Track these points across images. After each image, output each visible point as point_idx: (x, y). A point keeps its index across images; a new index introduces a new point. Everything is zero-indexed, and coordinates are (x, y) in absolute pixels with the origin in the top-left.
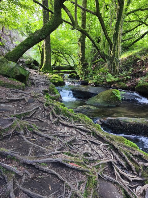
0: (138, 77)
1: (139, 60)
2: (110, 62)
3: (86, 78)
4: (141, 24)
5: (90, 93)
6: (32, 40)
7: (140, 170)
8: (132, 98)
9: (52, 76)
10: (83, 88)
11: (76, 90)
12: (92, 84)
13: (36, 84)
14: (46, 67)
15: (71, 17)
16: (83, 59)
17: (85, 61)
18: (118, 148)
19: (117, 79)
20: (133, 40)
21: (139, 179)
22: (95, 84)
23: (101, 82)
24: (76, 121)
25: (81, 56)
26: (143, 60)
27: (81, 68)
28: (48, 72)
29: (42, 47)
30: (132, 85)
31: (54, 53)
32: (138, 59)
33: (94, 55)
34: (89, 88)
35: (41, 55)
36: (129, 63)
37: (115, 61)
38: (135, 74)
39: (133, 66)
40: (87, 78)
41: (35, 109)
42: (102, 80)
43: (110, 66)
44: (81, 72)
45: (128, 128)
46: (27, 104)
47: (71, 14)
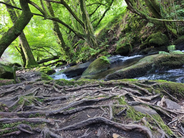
0: (114, 43)
1: (110, 31)
2: (87, 39)
3: (72, 60)
4: (99, 6)
5: (81, 68)
6: (8, 38)
7: (152, 90)
8: (117, 60)
9: (39, 69)
10: (74, 68)
11: (68, 71)
12: (79, 63)
13: (25, 79)
14: (30, 63)
15: (39, 9)
16: (63, 45)
17: (66, 46)
18: (128, 83)
19: (99, 51)
20: (98, 20)
21: (155, 96)
22: (82, 62)
23: (87, 58)
24: (81, 85)
25: (61, 43)
26: (112, 29)
27: (65, 53)
28: (35, 67)
29: (20, 46)
30: (112, 51)
31: (33, 50)
32: (108, 30)
33: (72, 40)
34: (79, 66)
35: (21, 54)
36: (103, 36)
37: (91, 37)
38: (111, 42)
39: (107, 37)
40: (74, 60)
41: (36, 91)
42: (87, 56)
43: (89, 42)
44: (66, 56)
45: (126, 76)
46: (25, 91)
47: (39, 7)
